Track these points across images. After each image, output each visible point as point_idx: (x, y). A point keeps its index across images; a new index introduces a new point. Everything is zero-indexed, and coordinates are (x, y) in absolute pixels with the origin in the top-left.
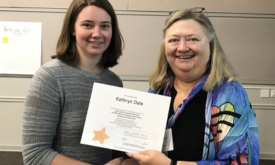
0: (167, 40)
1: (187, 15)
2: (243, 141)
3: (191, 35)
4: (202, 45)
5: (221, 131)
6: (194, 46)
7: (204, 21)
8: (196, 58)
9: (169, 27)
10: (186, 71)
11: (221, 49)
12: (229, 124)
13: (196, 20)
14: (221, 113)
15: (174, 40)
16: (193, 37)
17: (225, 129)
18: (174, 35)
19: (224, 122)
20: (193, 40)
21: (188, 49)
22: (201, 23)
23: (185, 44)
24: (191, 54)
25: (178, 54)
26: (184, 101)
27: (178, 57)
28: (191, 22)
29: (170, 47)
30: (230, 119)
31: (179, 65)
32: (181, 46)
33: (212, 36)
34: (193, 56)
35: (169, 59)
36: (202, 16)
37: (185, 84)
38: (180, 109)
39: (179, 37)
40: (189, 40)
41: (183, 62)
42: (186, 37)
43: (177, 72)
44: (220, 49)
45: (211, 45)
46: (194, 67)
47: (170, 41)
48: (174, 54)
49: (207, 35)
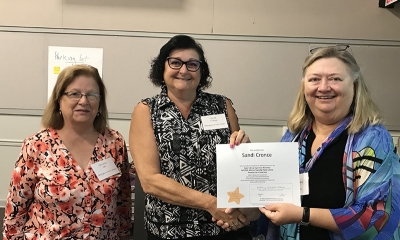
0: (306, 79)
1: (329, 54)
2: (386, 188)
3: (334, 74)
4: (345, 85)
5: (360, 177)
6: (336, 86)
7: (348, 60)
8: (338, 99)
9: (309, 65)
10: (326, 112)
12: (368, 169)
13: (340, 58)
14: (360, 159)
15: (315, 80)
16: (335, 76)
17: (364, 175)
18: (314, 74)
19: (363, 167)
20: (336, 79)
21: (329, 89)
22: (345, 61)
23: (327, 83)
24: (332, 94)
25: (319, 94)
26: (323, 145)
27: (318, 97)
28: (333, 61)
29: (310, 86)
30: (369, 164)
31: (320, 106)
32: (322, 86)
33: (357, 75)
34: (334, 97)
35: (308, 99)
36: (347, 55)
37: (325, 126)
38: (318, 153)
39: (320, 76)
40: (331, 79)
41: (323, 102)
42: (327, 76)
43: (317, 113)
44: (365, 89)
45: (356, 85)
46: (335, 108)
47: (310, 80)
48: (314, 94)
49: (351, 75)
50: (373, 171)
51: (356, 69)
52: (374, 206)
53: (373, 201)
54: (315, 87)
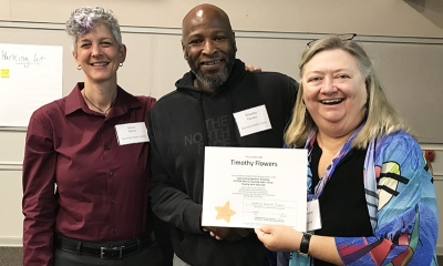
0: (305, 79)
1: (333, 44)
3: (339, 70)
4: (355, 83)
6: (344, 85)
7: (356, 52)
8: (348, 101)
9: (308, 60)
10: (334, 121)
11: (380, 89)
12: (389, 190)
13: (346, 49)
15: (316, 79)
16: (342, 73)
18: (316, 72)
20: (343, 77)
21: (335, 89)
22: (352, 53)
23: (332, 82)
24: (339, 96)
25: (322, 97)
26: (334, 161)
27: (321, 101)
28: (338, 53)
29: (311, 88)
31: (325, 114)
32: (326, 86)
33: (369, 71)
34: (342, 100)
35: (309, 105)
36: (354, 45)
37: (333, 140)
38: (329, 172)
39: (323, 73)
40: (336, 77)
41: (329, 109)
42: (332, 73)
43: (321, 123)
45: (368, 83)
46: (346, 115)
47: (310, 80)
48: (316, 97)
49: (362, 71)
50: (395, 193)
51: (367, 64)
52: (395, 240)
53: (394, 233)
54: (317, 88)
